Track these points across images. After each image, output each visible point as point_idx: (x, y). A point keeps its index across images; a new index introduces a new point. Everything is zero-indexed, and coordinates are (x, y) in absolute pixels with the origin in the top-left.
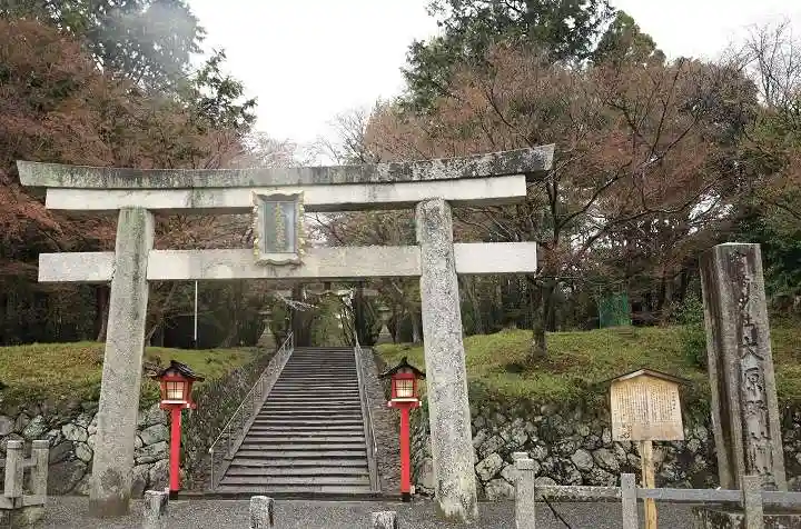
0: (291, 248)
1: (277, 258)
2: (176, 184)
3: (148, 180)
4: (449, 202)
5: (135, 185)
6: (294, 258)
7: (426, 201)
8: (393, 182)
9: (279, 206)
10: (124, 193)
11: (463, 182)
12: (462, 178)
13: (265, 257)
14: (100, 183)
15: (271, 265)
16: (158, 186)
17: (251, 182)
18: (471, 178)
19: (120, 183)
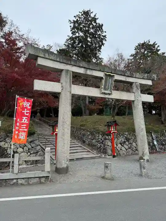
0: (109, 90)
1: (106, 92)
2: (81, 65)
3: (73, 62)
4: (140, 83)
5: (69, 63)
6: (110, 92)
7: (136, 83)
8: (130, 77)
9: (108, 78)
10: (65, 64)
11: (142, 80)
12: (142, 79)
13: (103, 91)
14: (58, 60)
15: (105, 94)
16: (76, 65)
17: (100, 69)
18: (144, 79)
19: (65, 61)
